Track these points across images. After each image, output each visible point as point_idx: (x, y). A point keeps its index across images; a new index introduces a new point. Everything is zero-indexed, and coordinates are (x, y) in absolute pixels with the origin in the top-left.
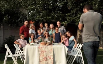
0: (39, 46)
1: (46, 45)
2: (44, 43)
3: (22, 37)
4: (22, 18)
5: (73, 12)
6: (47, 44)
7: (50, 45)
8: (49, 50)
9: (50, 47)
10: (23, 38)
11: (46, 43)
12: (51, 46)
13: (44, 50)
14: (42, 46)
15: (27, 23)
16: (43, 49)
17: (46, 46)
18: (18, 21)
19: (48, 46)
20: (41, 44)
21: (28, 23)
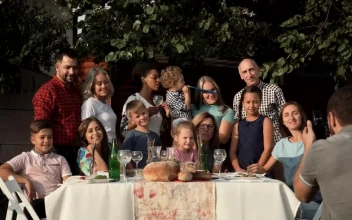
0: (138, 185)
1: (174, 179)
2: (167, 168)
3: (39, 138)
4: (39, 44)
5: (320, 9)
6: (181, 176)
7: (195, 177)
8: (194, 206)
9: (201, 192)
10: (44, 149)
11: (178, 170)
12: (203, 183)
13: (163, 206)
14: (157, 187)
15: (71, 71)
16: (162, 200)
17: (176, 184)
18: (20, 58)
19: (191, 185)
20: (149, 172)
21: (74, 68)
